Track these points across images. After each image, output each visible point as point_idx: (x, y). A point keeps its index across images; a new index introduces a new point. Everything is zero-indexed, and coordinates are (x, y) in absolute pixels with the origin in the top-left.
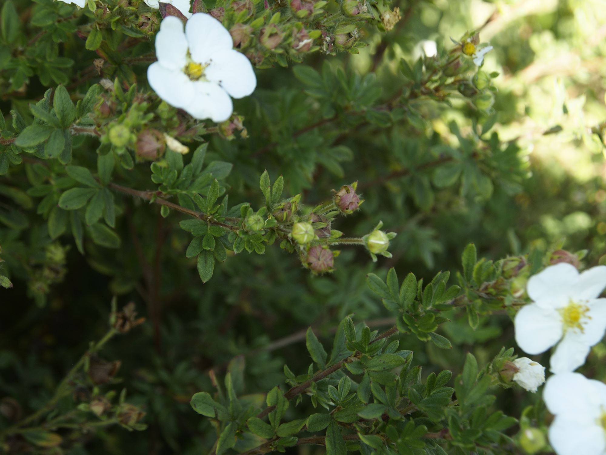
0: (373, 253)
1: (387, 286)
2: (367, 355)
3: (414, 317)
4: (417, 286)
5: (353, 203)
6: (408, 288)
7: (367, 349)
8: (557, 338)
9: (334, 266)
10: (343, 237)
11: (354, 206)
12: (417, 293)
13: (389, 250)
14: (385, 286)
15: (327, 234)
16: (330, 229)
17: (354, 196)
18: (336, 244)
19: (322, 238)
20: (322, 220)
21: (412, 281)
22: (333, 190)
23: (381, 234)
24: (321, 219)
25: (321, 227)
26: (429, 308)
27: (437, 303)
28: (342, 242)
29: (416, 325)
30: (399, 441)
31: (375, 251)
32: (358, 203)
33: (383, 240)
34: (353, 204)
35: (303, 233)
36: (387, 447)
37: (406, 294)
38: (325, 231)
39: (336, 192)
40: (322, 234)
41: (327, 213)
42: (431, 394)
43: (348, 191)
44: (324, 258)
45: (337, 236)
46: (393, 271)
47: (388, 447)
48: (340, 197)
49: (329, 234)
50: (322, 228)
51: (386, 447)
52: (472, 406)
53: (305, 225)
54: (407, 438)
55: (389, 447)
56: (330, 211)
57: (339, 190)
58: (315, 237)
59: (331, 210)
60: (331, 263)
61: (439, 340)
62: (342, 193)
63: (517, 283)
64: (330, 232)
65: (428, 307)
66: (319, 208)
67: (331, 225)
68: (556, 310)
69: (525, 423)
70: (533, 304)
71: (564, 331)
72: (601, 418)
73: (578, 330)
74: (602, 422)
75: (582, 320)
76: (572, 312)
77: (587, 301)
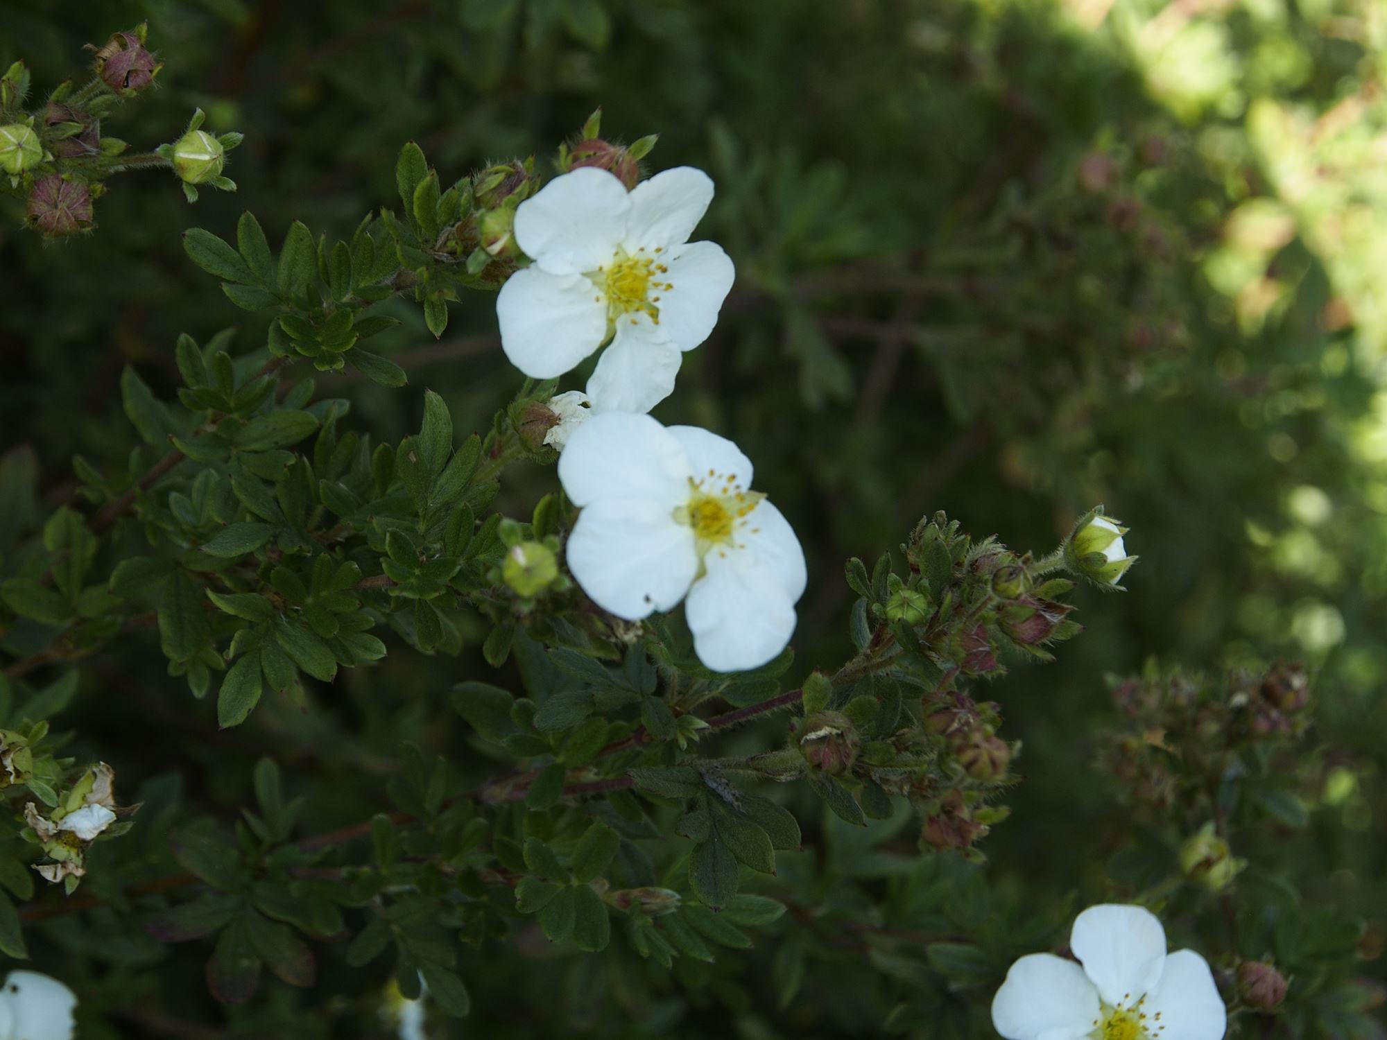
0: (188, 183)
1: (241, 255)
2: (236, 416)
3: (312, 320)
4: (316, 252)
5: (141, 73)
6: (297, 258)
7: (232, 404)
8: (599, 338)
9: (94, 218)
10: (126, 153)
11: (140, 80)
12: (317, 265)
13: (227, 172)
14: (235, 255)
15: (88, 147)
16: (99, 137)
17: (138, 55)
18: (119, 170)
19: (77, 157)
20: (74, 116)
21: (301, 240)
22: (89, 45)
23: (203, 138)
24: (71, 115)
25: (75, 131)
26: (346, 298)
27: (362, 285)
28: (130, 165)
29: (319, 339)
30: (310, 600)
31: (192, 177)
32: (151, 71)
33: (206, 152)
34: (138, 75)
35: (12, 148)
36: (283, 616)
37: (294, 269)
38: (85, 141)
39: (96, 49)
40: (77, 150)
41: (90, 100)
42: (389, 491)
43: (124, 46)
44: (68, 201)
45: (116, 151)
46: (248, 219)
47: (285, 617)
48: (104, 60)
49: (97, 148)
50: (77, 136)
51: (281, 617)
52: (447, 506)
53: (16, 128)
54: (324, 594)
55: (287, 616)
56: (96, 96)
57: (102, 44)
58: (44, 156)
59: (98, 92)
60: (87, 212)
61: (380, 369)
62: (110, 50)
63: (492, 222)
64: (98, 143)
65: (344, 295)
66: (62, 89)
67: (101, 127)
68: (585, 275)
69: (511, 531)
70: (532, 265)
71: (611, 321)
72: (689, 506)
73: (644, 317)
74: (693, 516)
75: (652, 294)
76: (622, 278)
77: (658, 250)
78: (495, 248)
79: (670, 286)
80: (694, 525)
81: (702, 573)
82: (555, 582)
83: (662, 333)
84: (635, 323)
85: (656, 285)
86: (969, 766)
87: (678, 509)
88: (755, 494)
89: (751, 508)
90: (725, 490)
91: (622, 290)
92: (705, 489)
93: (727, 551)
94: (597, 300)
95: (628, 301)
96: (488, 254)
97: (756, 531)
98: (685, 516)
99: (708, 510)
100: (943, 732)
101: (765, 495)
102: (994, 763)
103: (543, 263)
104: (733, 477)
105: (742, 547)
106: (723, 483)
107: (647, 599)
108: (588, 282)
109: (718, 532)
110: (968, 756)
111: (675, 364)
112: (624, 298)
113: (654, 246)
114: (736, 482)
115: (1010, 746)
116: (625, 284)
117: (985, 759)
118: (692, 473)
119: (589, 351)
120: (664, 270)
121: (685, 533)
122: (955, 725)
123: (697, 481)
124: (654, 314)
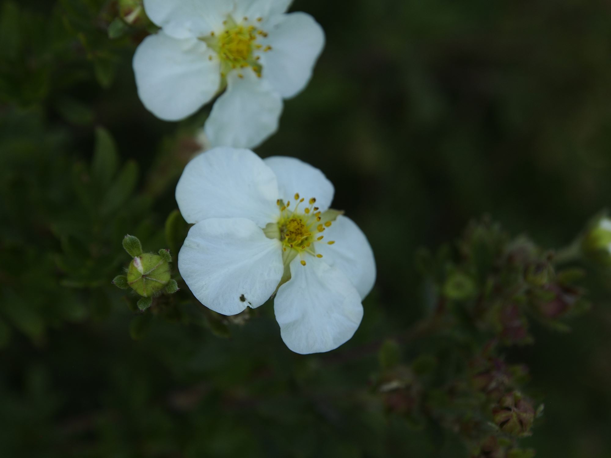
68: (202, 39)
69: (133, 244)
70: (160, 32)
71: (223, 77)
72: (278, 223)
73: (249, 72)
74: (281, 231)
75: (256, 54)
76: (230, 41)
77: (260, 20)
78: (131, 18)
79: (270, 48)
80: (282, 239)
81: (286, 278)
82: (168, 285)
83: (265, 85)
84: (241, 77)
85: (259, 47)
86: (502, 424)
87: (269, 225)
88: (334, 212)
89: (328, 224)
90: (307, 210)
91: (230, 51)
92: (291, 208)
93: (309, 259)
94: (210, 59)
95: (235, 60)
96: (125, 23)
97: (332, 243)
98: (275, 230)
99: (292, 227)
100: (484, 389)
101: (343, 212)
102: (521, 422)
103: (168, 30)
104: (314, 200)
105: (320, 256)
106: (306, 204)
107: (243, 299)
108: (203, 46)
109: (301, 244)
110: (501, 417)
111: (277, 109)
112: (231, 57)
113: (258, 16)
114: (316, 205)
115: (536, 407)
116: (233, 46)
117: (515, 419)
118: (281, 197)
119: (206, 99)
120: (265, 35)
121: (275, 244)
122: (493, 385)
123: (286, 203)
124: (258, 70)
